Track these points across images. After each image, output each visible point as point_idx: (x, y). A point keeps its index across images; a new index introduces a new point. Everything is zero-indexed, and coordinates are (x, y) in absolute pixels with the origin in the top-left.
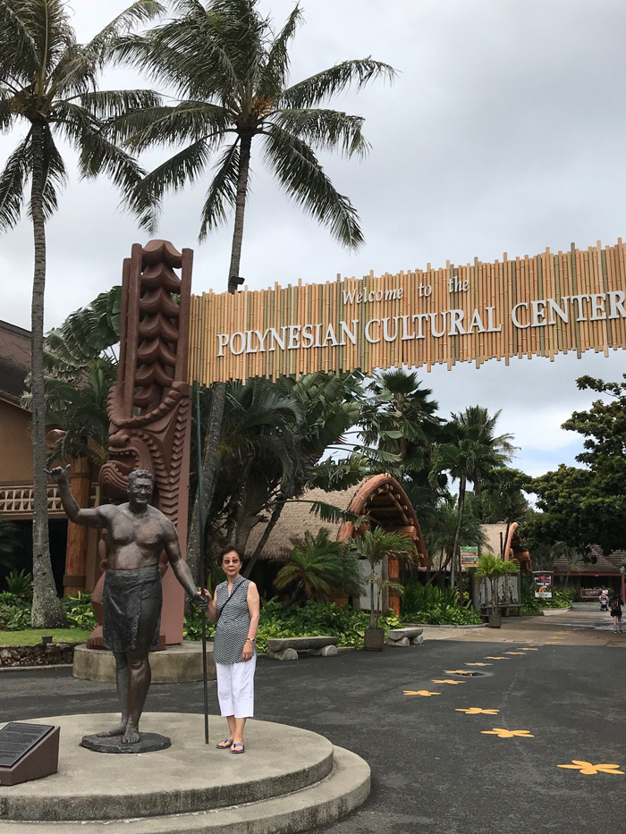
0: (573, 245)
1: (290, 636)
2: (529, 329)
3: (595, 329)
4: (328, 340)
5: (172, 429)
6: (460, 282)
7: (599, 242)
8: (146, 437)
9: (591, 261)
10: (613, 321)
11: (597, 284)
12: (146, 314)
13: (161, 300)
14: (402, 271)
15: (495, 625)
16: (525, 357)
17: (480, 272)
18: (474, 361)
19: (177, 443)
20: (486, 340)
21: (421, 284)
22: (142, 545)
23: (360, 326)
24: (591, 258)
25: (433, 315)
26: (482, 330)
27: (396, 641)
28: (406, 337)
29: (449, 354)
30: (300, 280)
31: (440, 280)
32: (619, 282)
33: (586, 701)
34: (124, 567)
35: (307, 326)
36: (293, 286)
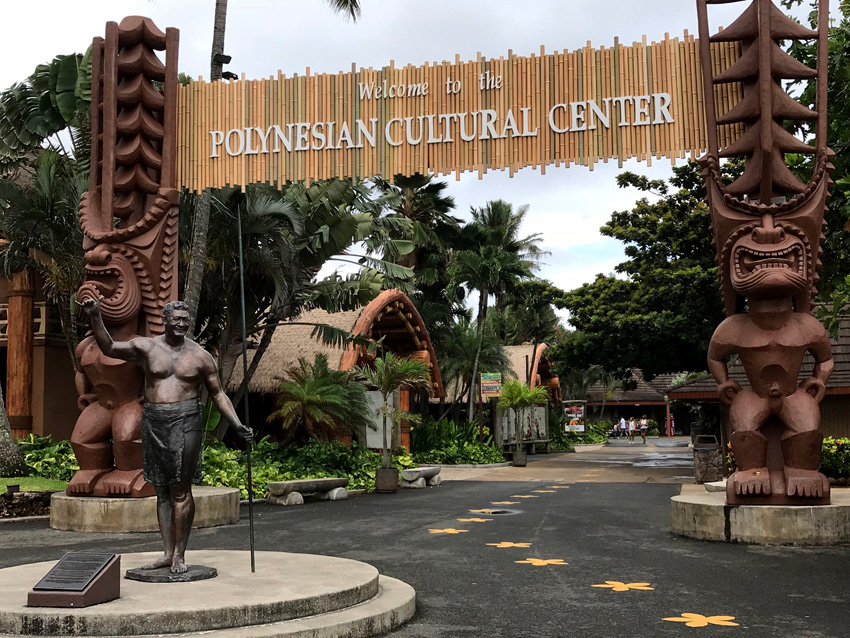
0: (616, 39)
1: (292, 478)
2: (567, 134)
3: (638, 135)
4: (343, 141)
5: (160, 244)
6: (493, 78)
7: (644, 37)
8: (130, 253)
9: (635, 58)
10: (657, 127)
11: (641, 84)
12: (125, 107)
13: (141, 89)
14: (427, 63)
15: (519, 463)
16: (563, 165)
17: (515, 67)
18: (507, 169)
19: (166, 259)
20: (520, 145)
21: (449, 79)
22: (183, 378)
23: (380, 125)
24: (635, 55)
25: (462, 115)
26: (516, 133)
27: (410, 482)
28: (432, 140)
29: (480, 161)
30: (308, 69)
31: (471, 75)
32: (665, 83)
33: (620, 533)
34: (165, 400)
35: (317, 124)
36: (300, 75)
